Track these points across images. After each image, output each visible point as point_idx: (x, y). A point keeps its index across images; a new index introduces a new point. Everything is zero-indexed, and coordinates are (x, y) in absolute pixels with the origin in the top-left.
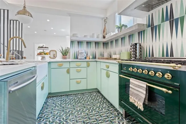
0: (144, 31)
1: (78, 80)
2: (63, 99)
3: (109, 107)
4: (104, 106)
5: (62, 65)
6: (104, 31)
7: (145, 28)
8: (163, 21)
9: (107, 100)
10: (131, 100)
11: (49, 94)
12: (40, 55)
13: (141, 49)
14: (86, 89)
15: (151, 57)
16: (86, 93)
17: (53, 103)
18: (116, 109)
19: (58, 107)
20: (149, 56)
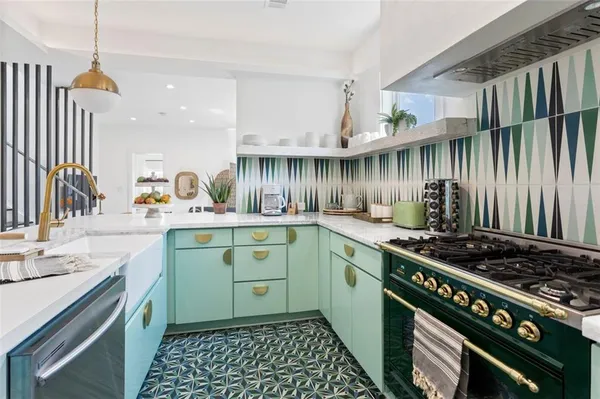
0: (469, 139)
1: (258, 285)
2: (213, 347)
3: (353, 380)
4: (338, 378)
5: (209, 238)
6: (343, 125)
7: (473, 130)
8: (528, 116)
9: (349, 354)
10: (418, 381)
11: (170, 326)
12: (143, 205)
13: (457, 198)
14: (285, 311)
15: (491, 228)
16: (285, 324)
17: (182, 360)
18: (377, 390)
19: (195, 374)
20: (486, 224)
